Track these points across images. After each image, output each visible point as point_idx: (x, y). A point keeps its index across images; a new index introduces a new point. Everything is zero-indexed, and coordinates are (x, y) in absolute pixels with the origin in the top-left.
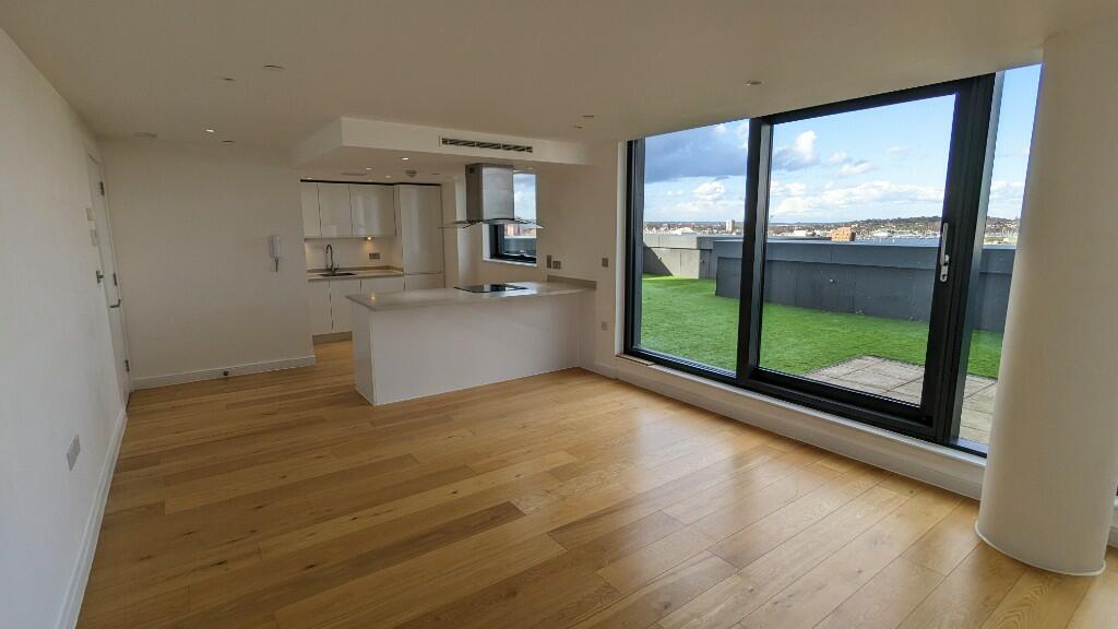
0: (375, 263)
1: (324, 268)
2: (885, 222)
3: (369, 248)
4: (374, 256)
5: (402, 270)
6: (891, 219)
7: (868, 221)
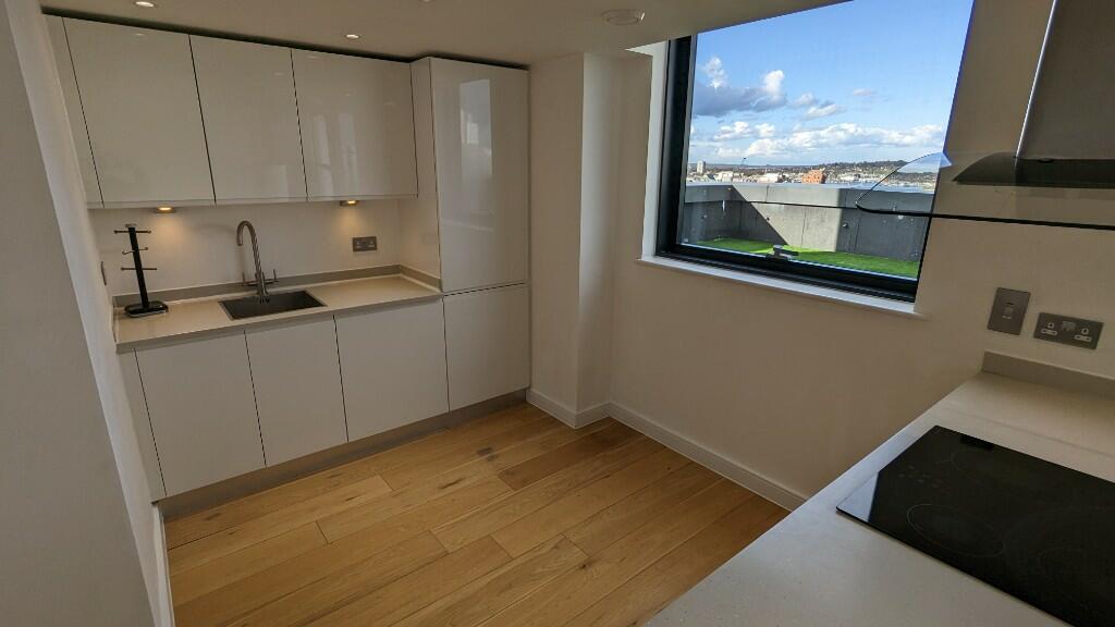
0: (366, 260)
1: (235, 279)
2: (852, 165)
3: (351, 225)
4: (363, 244)
5: (439, 284)
6: (857, 162)
7: (836, 164)
